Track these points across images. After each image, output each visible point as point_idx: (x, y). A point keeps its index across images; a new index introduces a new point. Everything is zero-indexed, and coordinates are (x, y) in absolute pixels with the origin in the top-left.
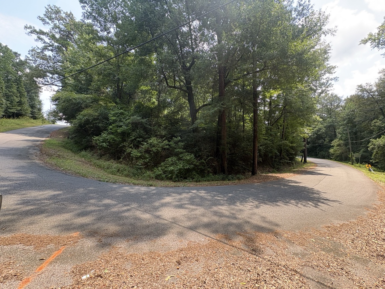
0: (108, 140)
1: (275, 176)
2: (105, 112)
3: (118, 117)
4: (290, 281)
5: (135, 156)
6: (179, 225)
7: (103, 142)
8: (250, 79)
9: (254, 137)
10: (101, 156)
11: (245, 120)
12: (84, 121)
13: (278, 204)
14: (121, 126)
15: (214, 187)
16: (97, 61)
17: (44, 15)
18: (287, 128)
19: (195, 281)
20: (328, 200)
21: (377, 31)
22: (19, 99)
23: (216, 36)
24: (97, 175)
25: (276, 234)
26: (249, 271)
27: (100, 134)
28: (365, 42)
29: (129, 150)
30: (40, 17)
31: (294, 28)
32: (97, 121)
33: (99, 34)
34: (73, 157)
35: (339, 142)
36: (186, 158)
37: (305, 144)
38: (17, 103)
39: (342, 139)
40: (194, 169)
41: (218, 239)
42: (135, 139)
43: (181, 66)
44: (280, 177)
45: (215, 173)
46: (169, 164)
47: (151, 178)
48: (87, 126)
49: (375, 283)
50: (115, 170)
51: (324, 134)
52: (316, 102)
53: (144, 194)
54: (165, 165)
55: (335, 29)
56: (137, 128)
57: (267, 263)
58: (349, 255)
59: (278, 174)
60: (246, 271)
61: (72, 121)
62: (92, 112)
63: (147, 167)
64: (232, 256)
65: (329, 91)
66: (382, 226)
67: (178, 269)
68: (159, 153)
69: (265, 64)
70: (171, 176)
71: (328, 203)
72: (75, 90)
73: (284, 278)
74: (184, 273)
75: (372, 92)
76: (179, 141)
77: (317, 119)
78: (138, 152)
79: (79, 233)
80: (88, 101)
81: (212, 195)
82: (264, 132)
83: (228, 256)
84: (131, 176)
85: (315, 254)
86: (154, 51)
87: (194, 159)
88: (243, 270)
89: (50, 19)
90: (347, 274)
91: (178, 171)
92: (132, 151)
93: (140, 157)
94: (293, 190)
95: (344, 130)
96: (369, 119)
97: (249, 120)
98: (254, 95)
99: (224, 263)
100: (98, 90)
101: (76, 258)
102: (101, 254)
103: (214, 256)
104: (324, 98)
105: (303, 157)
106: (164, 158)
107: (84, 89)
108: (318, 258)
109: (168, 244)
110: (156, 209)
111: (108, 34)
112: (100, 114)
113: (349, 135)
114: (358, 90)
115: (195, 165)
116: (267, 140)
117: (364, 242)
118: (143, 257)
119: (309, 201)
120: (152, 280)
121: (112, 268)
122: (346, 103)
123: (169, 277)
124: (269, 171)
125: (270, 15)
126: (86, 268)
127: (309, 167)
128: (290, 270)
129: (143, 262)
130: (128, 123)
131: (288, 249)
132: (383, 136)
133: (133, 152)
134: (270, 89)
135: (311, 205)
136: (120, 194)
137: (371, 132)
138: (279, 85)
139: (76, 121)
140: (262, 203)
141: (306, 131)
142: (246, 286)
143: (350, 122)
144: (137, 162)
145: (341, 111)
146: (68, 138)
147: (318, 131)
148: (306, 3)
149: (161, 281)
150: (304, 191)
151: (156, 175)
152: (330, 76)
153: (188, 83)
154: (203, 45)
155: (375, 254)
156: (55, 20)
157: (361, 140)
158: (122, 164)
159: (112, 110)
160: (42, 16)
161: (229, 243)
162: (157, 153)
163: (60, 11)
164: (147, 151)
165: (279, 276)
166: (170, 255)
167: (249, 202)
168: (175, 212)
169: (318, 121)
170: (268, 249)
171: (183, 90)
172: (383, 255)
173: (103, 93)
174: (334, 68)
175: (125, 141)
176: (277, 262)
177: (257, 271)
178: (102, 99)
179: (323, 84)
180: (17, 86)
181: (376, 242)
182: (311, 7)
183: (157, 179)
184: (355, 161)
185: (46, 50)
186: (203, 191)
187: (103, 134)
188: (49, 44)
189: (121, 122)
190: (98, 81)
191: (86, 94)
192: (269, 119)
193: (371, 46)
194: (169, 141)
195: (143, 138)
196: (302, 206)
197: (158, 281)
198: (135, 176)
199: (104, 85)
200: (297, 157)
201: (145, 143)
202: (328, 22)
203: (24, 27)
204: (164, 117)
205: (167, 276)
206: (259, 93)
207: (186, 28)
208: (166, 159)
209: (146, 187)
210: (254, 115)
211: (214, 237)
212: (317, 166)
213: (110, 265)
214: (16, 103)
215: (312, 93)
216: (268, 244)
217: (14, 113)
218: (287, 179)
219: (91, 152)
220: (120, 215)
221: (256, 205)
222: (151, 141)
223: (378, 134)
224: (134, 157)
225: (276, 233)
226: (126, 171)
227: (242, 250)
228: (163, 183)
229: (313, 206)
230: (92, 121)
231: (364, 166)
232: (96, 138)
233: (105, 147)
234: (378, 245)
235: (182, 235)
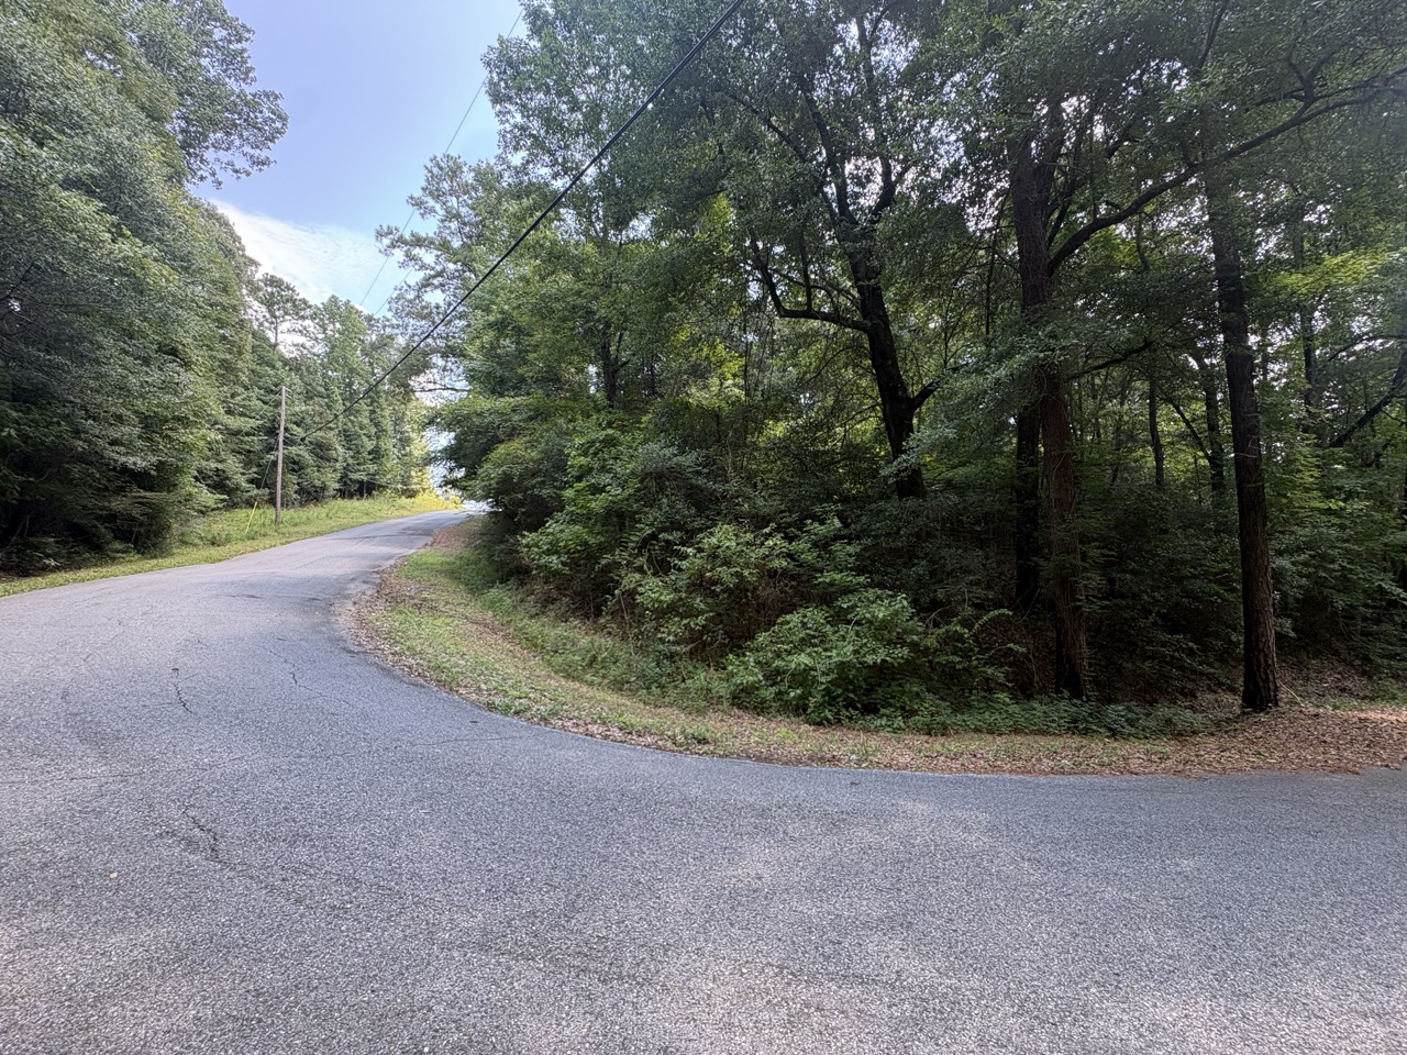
3: (595, 454)
5: (653, 606)
7: (549, 553)
10: (544, 605)
12: (496, 483)
14: (604, 489)
17: (423, 189)
22: (375, 443)
27: (544, 525)
29: (631, 579)
30: (412, 198)
32: (535, 477)
34: (461, 609)
36: (868, 615)
38: (370, 453)
40: (909, 669)
42: (654, 536)
45: (1024, 690)
46: (792, 642)
47: (713, 702)
48: (505, 500)
54: (771, 642)
56: (662, 493)
62: (521, 450)
63: (701, 649)
68: (746, 590)
70: (801, 697)
76: (836, 537)
78: (663, 587)
80: (515, 417)
84: (632, 688)
87: (911, 618)
89: (437, 198)
91: (832, 676)
92: (640, 585)
93: (673, 609)
106: (769, 614)
107: (511, 381)
112: (546, 455)
115: (914, 646)
124: (1343, 690)
130: (629, 474)
133: (647, 587)
139: (476, 486)
144: (657, 630)
151: (732, 688)
156: (449, 198)
158: (605, 635)
159: (581, 431)
160: (418, 193)
162: (740, 591)
163: (461, 167)
164: (701, 584)
175: (618, 543)
180: (371, 408)
183: (739, 708)
185: (428, 289)
187: (551, 525)
188: (433, 269)
189: (606, 472)
191: (513, 397)
194: (790, 539)
195: (686, 530)
198: (648, 689)
201: (689, 550)
203: (374, 234)
204: (773, 448)
208: (778, 616)
214: (365, 454)
217: (361, 483)
219: (518, 589)
222: (714, 540)
224: (648, 609)
226: (618, 664)
230: (520, 481)
232: (530, 537)
233: (557, 572)
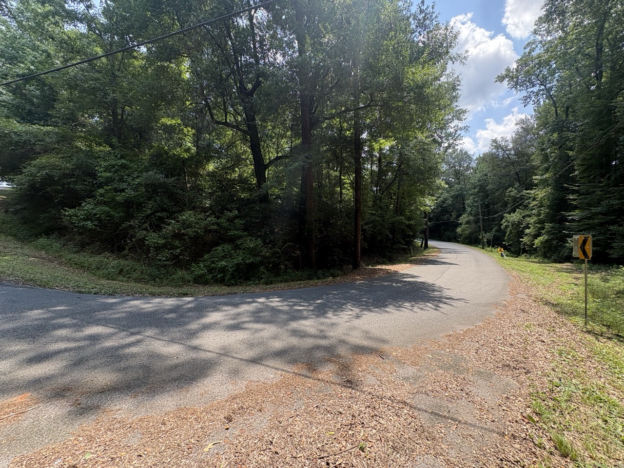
0: (97, 216)
1: (386, 269)
2: (87, 162)
3: (116, 172)
4: (396, 418)
5: (154, 245)
6: (232, 357)
7: (85, 220)
8: (351, 119)
9: (356, 210)
10: (82, 247)
11: (343, 185)
12: (41, 179)
13: (387, 309)
14: (123, 190)
15: (294, 290)
16: (66, 61)
18: (402, 197)
19: (255, 443)
20: (451, 298)
21: (515, 66)
23: (296, 42)
24: (73, 282)
25: (381, 354)
26: (341, 413)
27: (80, 205)
28: (501, 79)
29: (141, 234)
31: (413, 46)
32: (70, 178)
33: (66, 5)
34: (19, 250)
35: (469, 218)
36: (247, 246)
37: (426, 221)
39: (471, 214)
40: (261, 263)
41: (296, 371)
42: (153, 214)
43: (237, 87)
44: (393, 269)
45: (297, 267)
46: (218, 257)
47: (185, 282)
48: (49, 189)
49: (498, 402)
50: (113, 270)
51: (450, 207)
52: (441, 161)
53: (171, 311)
54: (210, 258)
55: (465, 55)
56: (156, 195)
57: (366, 397)
58: (471, 370)
59: (390, 266)
60: (335, 414)
61: (11, 177)
62: (58, 161)
63: (178, 262)
64: (317, 394)
65: (457, 145)
66: (510, 328)
67: (228, 429)
68: (199, 238)
69: (371, 97)
70: (222, 277)
71: (451, 303)
72: (15, 115)
73: (388, 416)
74: (238, 434)
75: (508, 150)
76: (236, 217)
77: (441, 186)
78: (159, 237)
79: (30, 394)
80: (48, 140)
81: (291, 304)
82: (370, 204)
83: (310, 396)
84: (145, 281)
85: (430, 375)
86: (186, 55)
87: (262, 247)
88: (332, 413)
90: (467, 396)
91: (234, 268)
92: (147, 236)
93: (164, 246)
94: (408, 289)
95: (475, 202)
96: (503, 187)
97: (350, 183)
98: (355, 146)
99: (304, 407)
100: (71, 119)
101: (22, 442)
102: (78, 427)
103: (288, 398)
104: (451, 154)
105: (423, 240)
106: (209, 247)
107: (39, 115)
108: (434, 380)
109: (211, 391)
110: (193, 334)
111: (88, 10)
112: (78, 167)
113: (480, 208)
114: (492, 146)
115: (264, 256)
116: (374, 215)
117: (490, 350)
118: (163, 420)
119: (428, 302)
120: (180, 456)
121: (100, 449)
122: (478, 164)
123: (210, 445)
124: (377, 262)
125: (379, 19)
126: (44, 457)
127: (431, 254)
128: (397, 403)
129: (163, 428)
130: (137, 184)
131: (396, 373)
132: (518, 210)
133: (150, 237)
134: (380, 137)
135: (430, 307)
136: (122, 314)
137: (505, 205)
138: (392, 131)
139: (22, 179)
140: (365, 309)
141: (428, 202)
142: (335, 437)
143: (481, 190)
144: (157, 255)
145: (472, 174)
146: (6, 212)
147: (443, 202)
148: (429, 10)
149: (196, 454)
150: (422, 288)
151: (194, 276)
152: (459, 124)
153: (250, 118)
154: (275, 55)
155: (500, 365)
157: (494, 215)
158: (127, 260)
159: (104, 158)
161: (312, 376)
162: (196, 239)
164: (177, 236)
165: (382, 413)
166: (215, 408)
167: (346, 310)
168: (226, 335)
169: (444, 189)
170: (369, 376)
171: (241, 130)
172: (509, 365)
173: (84, 126)
174: (464, 112)
175: (132, 217)
176: (381, 393)
177: (351, 412)
178: (81, 137)
179: (450, 135)
181: (503, 348)
182: (436, 17)
183: (197, 284)
184: (486, 244)
186: (276, 298)
187: (86, 205)
189: (123, 182)
190: (70, 102)
191: (43, 126)
192: (378, 183)
193: (509, 86)
194: (218, 218)
195: (169, 212)
196: (419, 310)
197: (191, 455)
198: (154, 280)
199: (82, 109)
200: (416, 240)
201: (172, 221)
202: (456, 43)
204: (208, 176)
205: (207, 443)
206: (363, 143)
207: (245, 21)
208: (212, 248)
209: (176, 299)
210: (356, 176)
211: (290, 370)
212: (440, 252)
213: (96, 443)
215: (437, 147)
216: (370, 369)
218: (402, 272)
219: (60, 238)
220: (121, 352)
221: (356, 314)
222: (184, 217)
223: (513, 207)
224: (151, 247)
225: (381, 352)
226: (136, 271)
227: (333, 383)
228: (207, 289)
229: (433, 309)
230: (60, 179)
231: (496, 250)
232: (71, 211)
233: (91, 229)
234: (505, 353)
235: (236, 373)
